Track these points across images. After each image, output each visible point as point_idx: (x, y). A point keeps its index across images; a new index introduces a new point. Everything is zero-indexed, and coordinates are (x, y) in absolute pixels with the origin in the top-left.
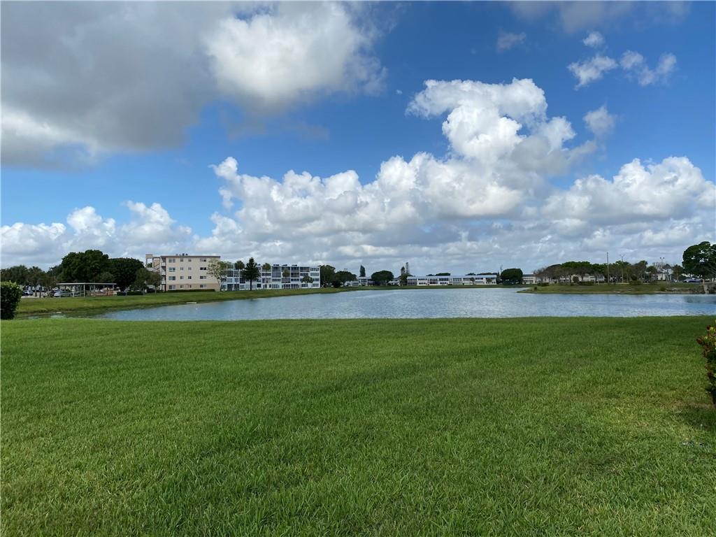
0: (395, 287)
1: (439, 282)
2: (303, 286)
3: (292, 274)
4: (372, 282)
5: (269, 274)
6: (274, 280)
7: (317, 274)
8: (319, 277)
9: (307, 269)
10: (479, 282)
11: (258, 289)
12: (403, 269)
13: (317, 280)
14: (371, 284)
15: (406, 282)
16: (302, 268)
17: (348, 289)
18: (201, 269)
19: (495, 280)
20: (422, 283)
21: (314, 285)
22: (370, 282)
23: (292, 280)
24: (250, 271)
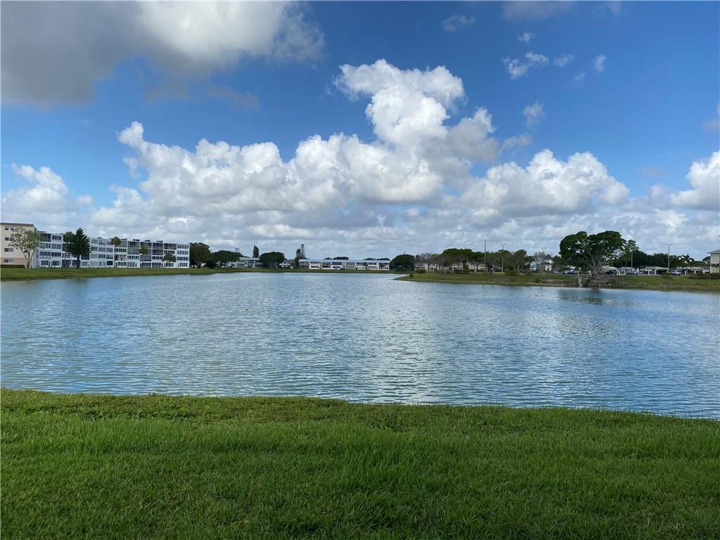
0: (287, 269)
1: (332, 266)
2: (167, 265)
3: (154, 251)
4: (260, 264)
5: (124, 251)
6: (130, 257)
7: (186, 253)
8: (188, 256)
9: (173, 246)
10: (373, 267)
11: (107, 266)
12: (298, 251)
13: (186, 259)
14: (258, 266)
15: (299, 265)
16: (166, 245)
17: (231, 270)
18: (7, 239)
19: (388, 266)
20: (314, 267)
21: (181, 265)
22: (258, 263)
23: (154, 258)
24: (78, 244)
